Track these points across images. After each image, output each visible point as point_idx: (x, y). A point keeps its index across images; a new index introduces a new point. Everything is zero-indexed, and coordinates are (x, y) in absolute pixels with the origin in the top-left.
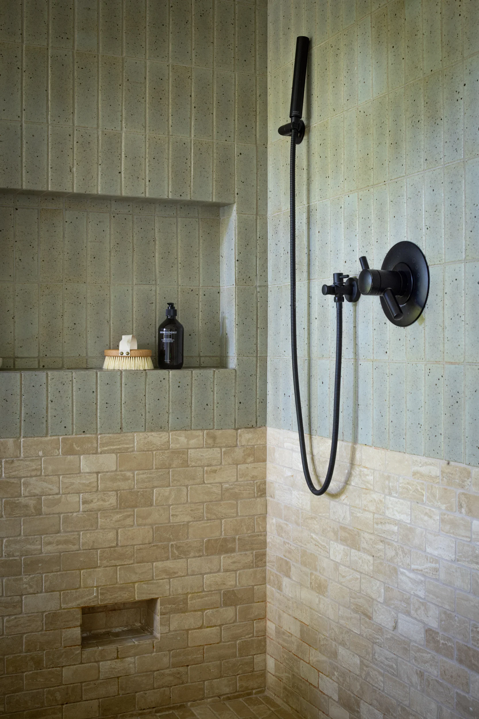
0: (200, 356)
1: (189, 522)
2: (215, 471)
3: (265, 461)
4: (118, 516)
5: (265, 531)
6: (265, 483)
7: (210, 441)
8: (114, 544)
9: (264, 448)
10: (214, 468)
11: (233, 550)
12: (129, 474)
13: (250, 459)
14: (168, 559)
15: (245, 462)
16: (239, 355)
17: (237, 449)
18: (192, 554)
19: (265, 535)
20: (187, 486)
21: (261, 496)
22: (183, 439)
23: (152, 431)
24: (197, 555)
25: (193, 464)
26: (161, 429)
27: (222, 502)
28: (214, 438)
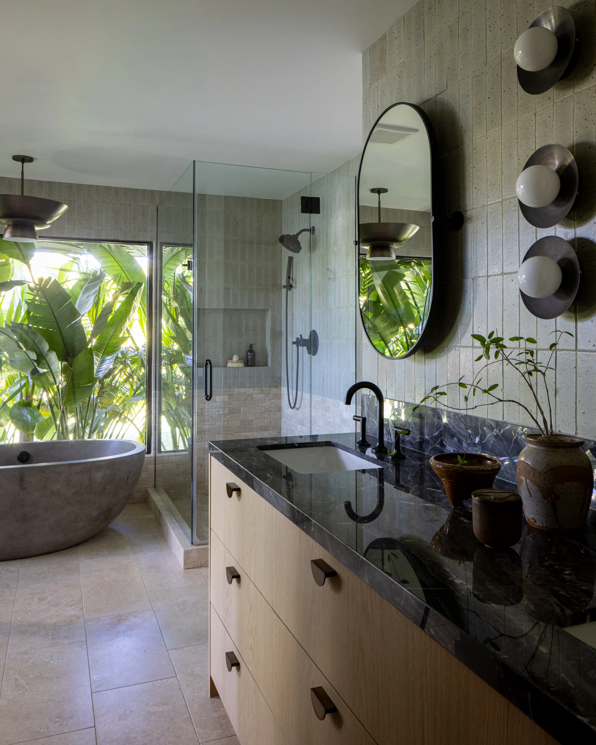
0: (259, 362)
1: (253, 420)
2: (263, 402)
3: (281, 399)
4: (229, 417)
5: (281, 424)
6: (281, 406)
7: (261, 392)
8: (227, 426)
9: (281, 394)
10: (263, 401)
11: (269, 430)
12: (232, 402)
13: (275, 398)
14: (246, 432)
15: (273, 399)
16: (271, 362)
17: (270, 395)
18: (254, 431)
19: (281, 425)
20: (253, 407)
21: (279, 411)
22: (251, 391)
23: (241, 388)
24: (256, 431)
25: (255, 399)
26: (244, 387)
27: (265, 413)
28: (262, 390)
